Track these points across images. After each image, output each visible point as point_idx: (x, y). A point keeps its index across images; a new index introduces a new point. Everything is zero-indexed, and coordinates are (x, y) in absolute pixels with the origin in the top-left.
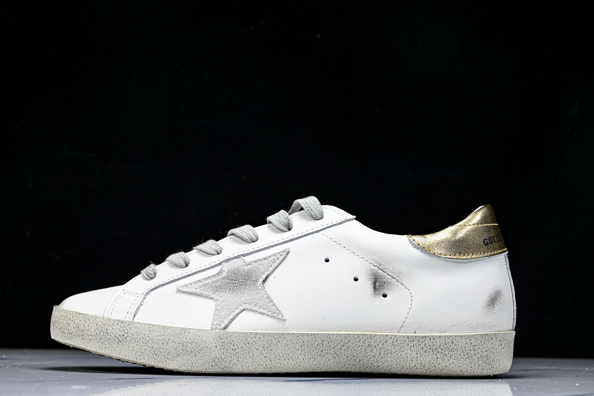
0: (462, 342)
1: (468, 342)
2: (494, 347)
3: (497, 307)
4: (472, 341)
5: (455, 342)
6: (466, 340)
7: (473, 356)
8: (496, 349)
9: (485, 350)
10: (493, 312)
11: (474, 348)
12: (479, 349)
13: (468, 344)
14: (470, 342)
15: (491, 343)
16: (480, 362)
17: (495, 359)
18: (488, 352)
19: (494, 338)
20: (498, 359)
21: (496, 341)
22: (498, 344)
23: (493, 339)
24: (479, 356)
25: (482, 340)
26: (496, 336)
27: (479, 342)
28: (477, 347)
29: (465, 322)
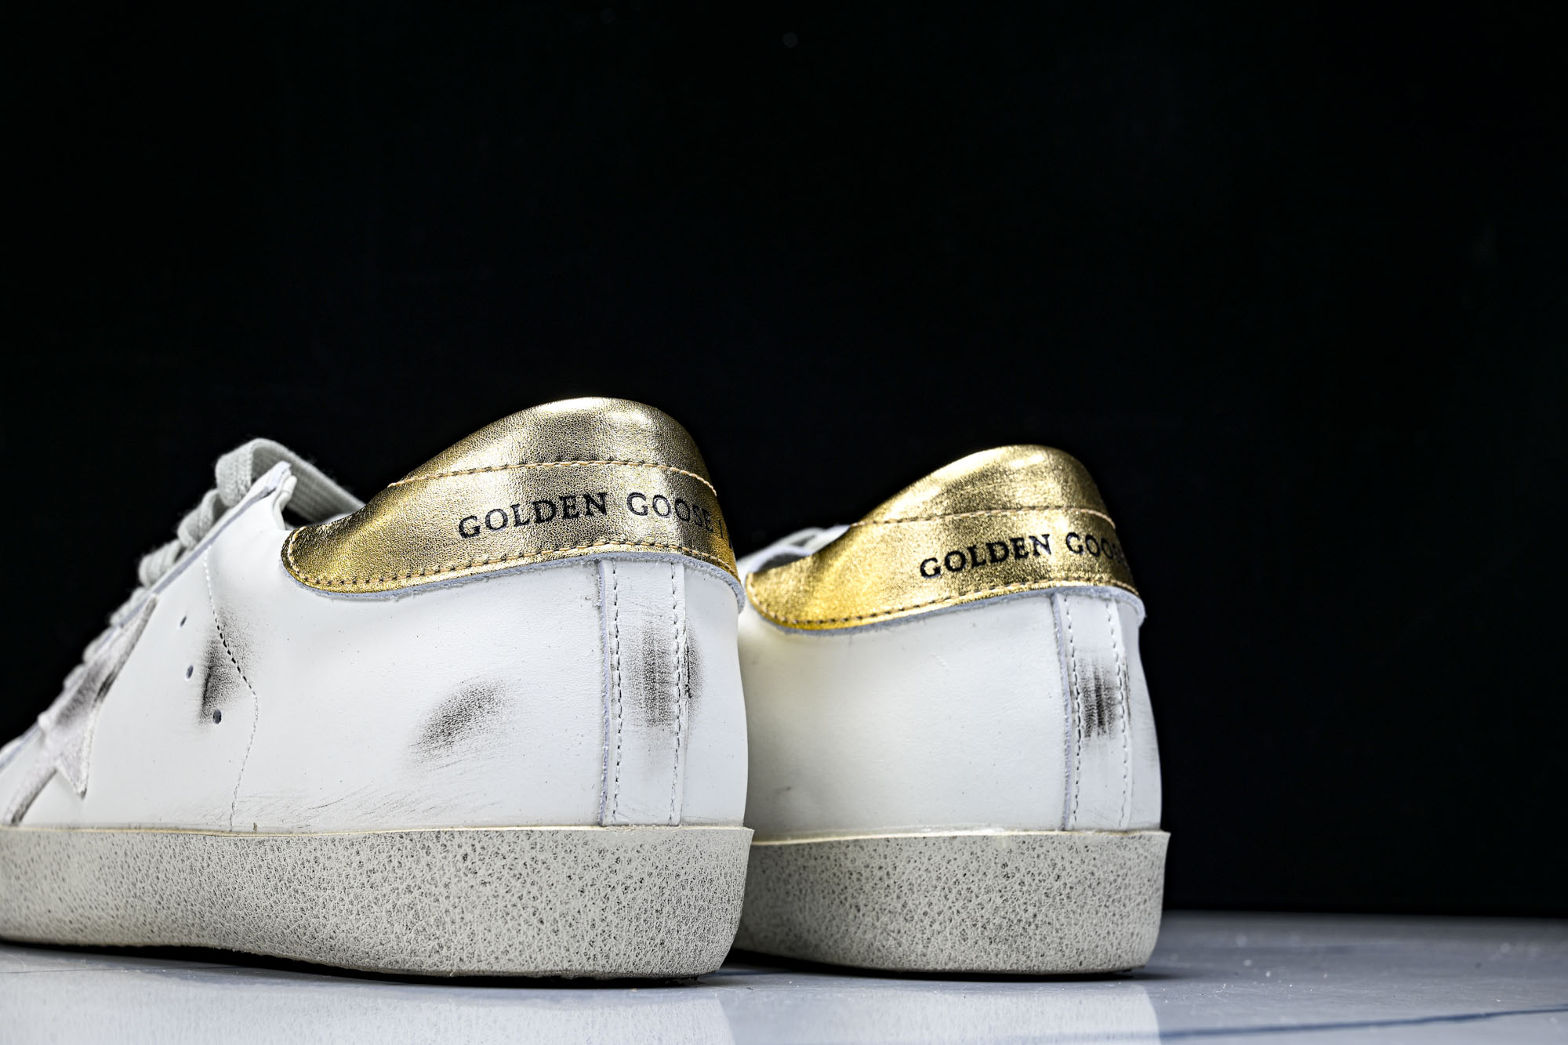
0: (337, 859)
1: (352, 857)
2: (437, 876)
3: (464, 744)
4: (363, 857)
5: (322, 860)
6: (346, 854)
7: (373, 905)
8: (446, 886)
9: (404, 886)
10: (445, 761)
11: (372, 880)
12: (386, 884)
13: (354, 865)
14: (358, 858)
15: (423, 863)
16: (397, 928)
17: (448, 920)
18: (416, 893)
19: (436, 848)
20: (458, 920)
21: (445, 858)
22: (453, 870)
23: (433, 851)
24: (389, 906)
25: (392, 853)
26: (442, 840)
27: (383, 857)
28: (378, 876)
29: (354, 794)
